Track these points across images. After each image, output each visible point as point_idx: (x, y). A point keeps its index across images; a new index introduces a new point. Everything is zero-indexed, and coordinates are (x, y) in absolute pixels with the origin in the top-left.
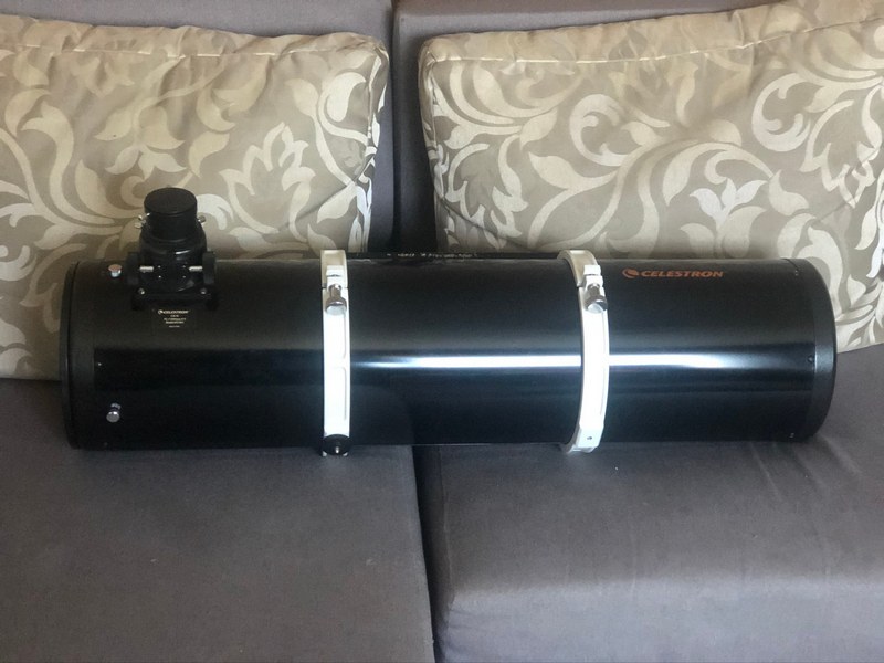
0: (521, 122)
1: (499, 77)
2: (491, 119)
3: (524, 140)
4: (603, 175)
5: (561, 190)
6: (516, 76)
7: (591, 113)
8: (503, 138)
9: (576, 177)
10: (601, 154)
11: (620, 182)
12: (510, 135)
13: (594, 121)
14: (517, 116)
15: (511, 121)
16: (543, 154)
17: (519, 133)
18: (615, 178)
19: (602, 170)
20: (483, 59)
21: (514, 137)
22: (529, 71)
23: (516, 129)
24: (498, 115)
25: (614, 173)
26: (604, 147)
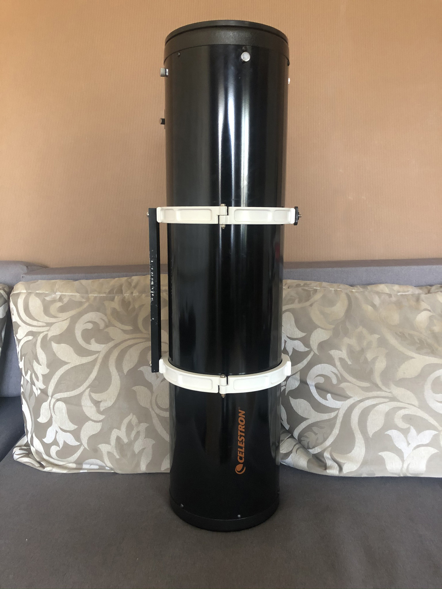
0: (49, 325)
1: (43, 301)
2: (35, 323)
3: (50, 334)
4: (91, 356)
5: (66, 363)
6: (54, 301)
7: (89, 322)
8: (40, 333)
9: (75, 356)
10: (90, 344)
11: (100, 360)
12: (43, 332)
13: (90, 326)
14: (48, 322)
15: (45, 325)
16: (59, 342)
17: (48, 331)
18: (97, 358)
19: (90, 353)
20: (38, 292)
21: (45, 333)
22: (61, 299)
23: (47, 328)
24: (38, 321)
25: (97, 355)
26: (93, 341)
